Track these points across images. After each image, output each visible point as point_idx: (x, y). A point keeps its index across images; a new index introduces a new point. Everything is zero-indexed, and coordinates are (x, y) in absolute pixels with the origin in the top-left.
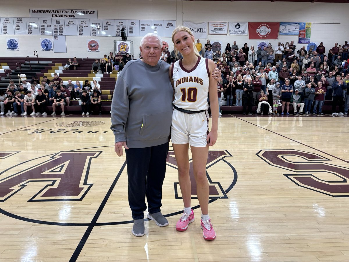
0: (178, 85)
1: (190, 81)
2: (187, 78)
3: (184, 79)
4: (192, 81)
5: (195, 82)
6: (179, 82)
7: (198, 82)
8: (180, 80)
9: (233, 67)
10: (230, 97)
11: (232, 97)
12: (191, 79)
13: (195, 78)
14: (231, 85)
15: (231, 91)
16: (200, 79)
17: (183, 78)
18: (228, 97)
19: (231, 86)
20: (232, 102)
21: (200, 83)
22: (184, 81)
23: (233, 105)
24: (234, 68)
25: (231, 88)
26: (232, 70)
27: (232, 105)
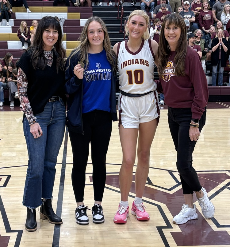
0: (124, 67)
1: (135, 63)
2: (133, 60)
3: (130, 61)
4: (138, 63)
5: (141, 64)
6: (125, 64)
7: (144, 64)
8: (125, 62)
9: (220, 10)
10: (218, 69)
11: (222, 70)
12: (137, 62)
13: (141, 60)
14: (220, 47)
15: (220, 58)
16: (146, 61)
17: (128, 61)
18: (215, 69)
19: (220, 49)
20: (221, 78)
21: (146, 65)
22: (130, 63)
23: (224, 85)
24: (223, 14)
25: (220, 53)
26: (219, 18)
27: (222, 84)
